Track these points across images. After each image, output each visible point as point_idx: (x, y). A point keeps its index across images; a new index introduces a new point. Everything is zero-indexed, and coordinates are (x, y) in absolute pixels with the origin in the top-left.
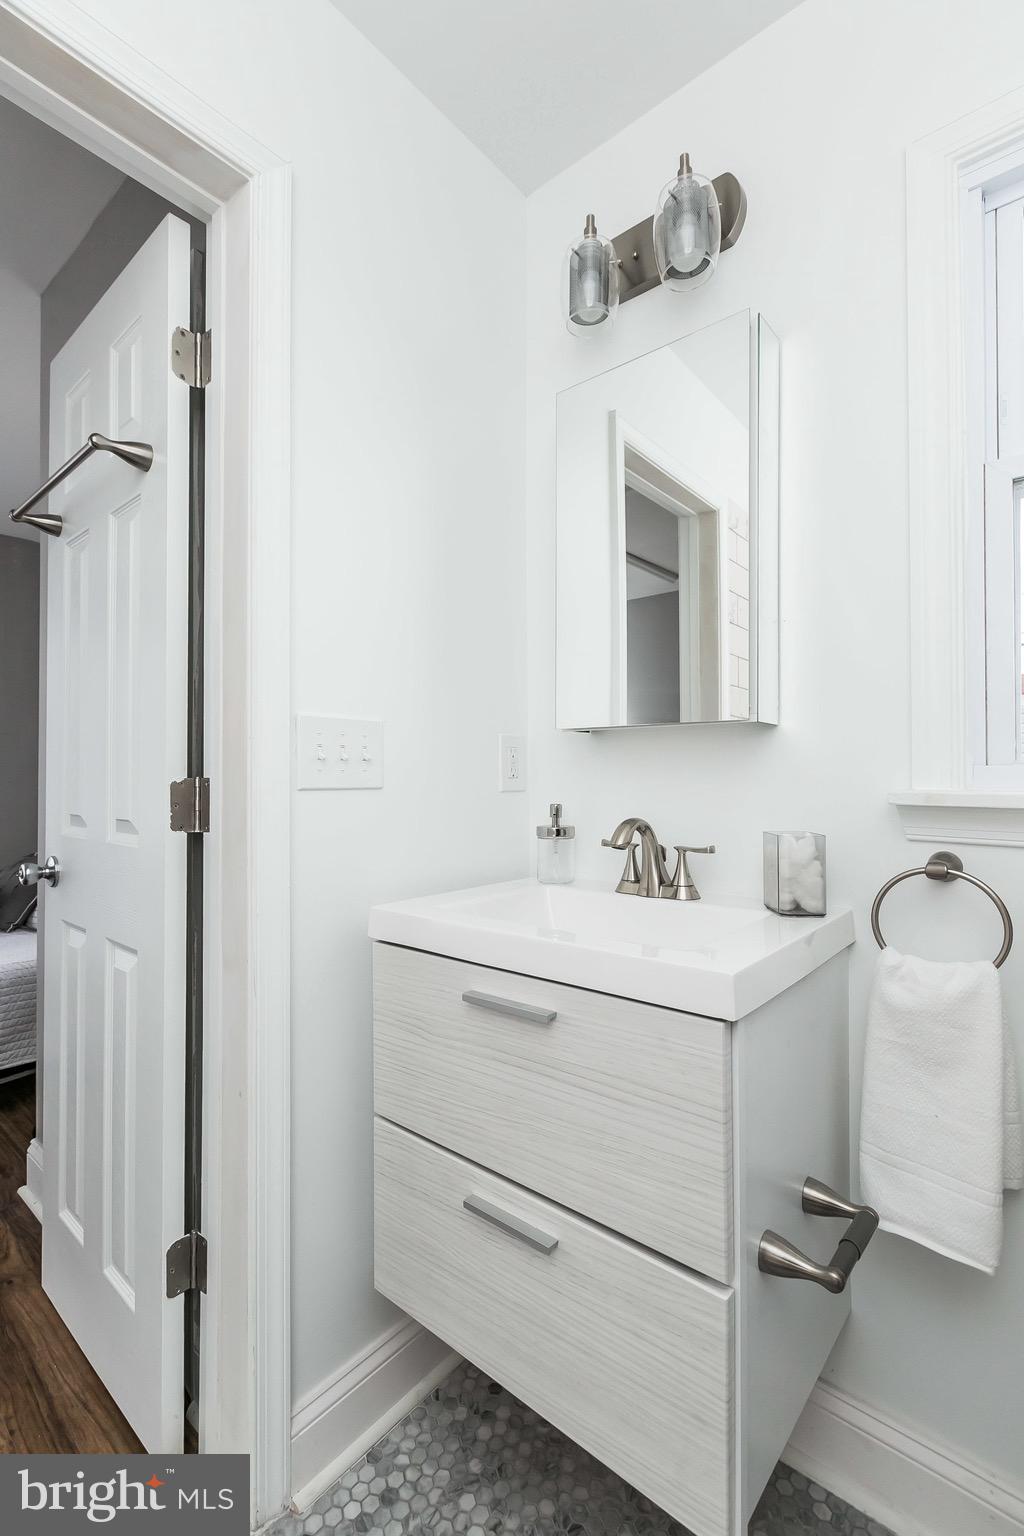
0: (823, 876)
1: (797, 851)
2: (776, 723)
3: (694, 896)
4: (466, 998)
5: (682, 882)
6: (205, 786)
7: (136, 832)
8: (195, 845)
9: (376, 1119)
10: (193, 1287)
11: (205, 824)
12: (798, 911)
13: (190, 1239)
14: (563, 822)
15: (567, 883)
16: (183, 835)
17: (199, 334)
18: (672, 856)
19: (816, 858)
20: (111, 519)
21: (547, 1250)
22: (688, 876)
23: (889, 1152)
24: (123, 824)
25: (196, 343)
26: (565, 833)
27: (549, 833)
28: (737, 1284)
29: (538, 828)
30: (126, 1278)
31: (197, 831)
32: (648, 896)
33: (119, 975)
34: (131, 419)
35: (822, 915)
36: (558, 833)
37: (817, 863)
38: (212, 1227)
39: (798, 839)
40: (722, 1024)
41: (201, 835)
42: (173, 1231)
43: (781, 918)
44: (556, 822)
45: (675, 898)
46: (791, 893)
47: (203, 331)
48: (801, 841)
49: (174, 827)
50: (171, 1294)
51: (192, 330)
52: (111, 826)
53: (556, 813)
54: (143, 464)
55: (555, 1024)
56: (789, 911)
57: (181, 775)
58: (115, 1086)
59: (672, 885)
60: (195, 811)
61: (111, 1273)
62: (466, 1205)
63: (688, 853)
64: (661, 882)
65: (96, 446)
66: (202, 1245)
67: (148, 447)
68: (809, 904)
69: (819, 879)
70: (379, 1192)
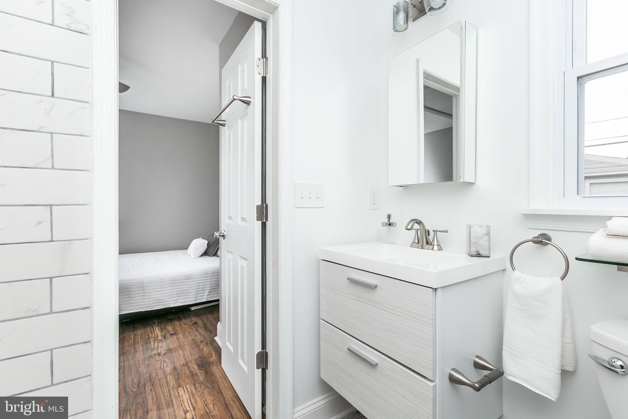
0: (489, 241)
1: (478, 231)
2: (474, 182)
3: (440, 249)
4: (348, 279)
5: (435, 243)
6: (267, 206)
7: (246, 221)
8: (264, 225)
9: (321, 320)
10: (264, 367)
11: (267, 219)
12: (479, 255)
13: (263, 352)
14: (391, 221)
15: (394, 243)
16: (260, 222)
17: (264, 59)
18: (432, 233)
19: (486, 235)
20: (240, 121)
21: (374, 366)
22: (438, 241)
23: (514, 350)
24: (243, 219)
25: (263, 62)
26: (392, 225)
27: (386, 224)
28: (437, 381)
29: (382, 222)
30: (245, 363)
31: (264, 221)
32: (422, 248)
33: (242, 267)
34: (245, 88)
35: (489, 257)
36: (390, 225)
37: (487, 237)
38: (270, 349)
39: (480, 227)
40: (431, 289)
41: (266, 222)
42: (258, 348)
43: (471, 257)
44: (389, 221)
45: (432, 250)
46: (475, 248)
47: (265, 57)
48: (482, 228)
49: (257, 220)
50: (258, 368)
51: (262, 58)
52: (240, 220)
53: (389, 217)
54: (248, 103)
55: (377, 288)
56: (475, 255)
57: (260, 203)
58: (241, 302)
59: (431, 245)
60: (264, 215)
61: (240, 361)
62: (348, 349)
63: (438, 233)
64: (427, 243)
65: (234, 99)
66: (266, 354)
67: (249, 97)
68: (482, 252)
69: (488, 243)
70: (322, 345)
